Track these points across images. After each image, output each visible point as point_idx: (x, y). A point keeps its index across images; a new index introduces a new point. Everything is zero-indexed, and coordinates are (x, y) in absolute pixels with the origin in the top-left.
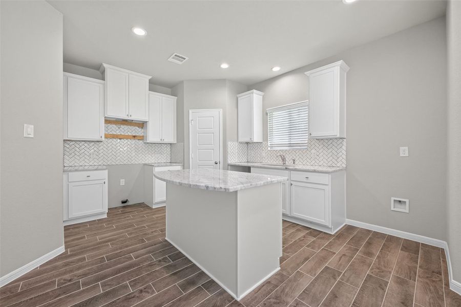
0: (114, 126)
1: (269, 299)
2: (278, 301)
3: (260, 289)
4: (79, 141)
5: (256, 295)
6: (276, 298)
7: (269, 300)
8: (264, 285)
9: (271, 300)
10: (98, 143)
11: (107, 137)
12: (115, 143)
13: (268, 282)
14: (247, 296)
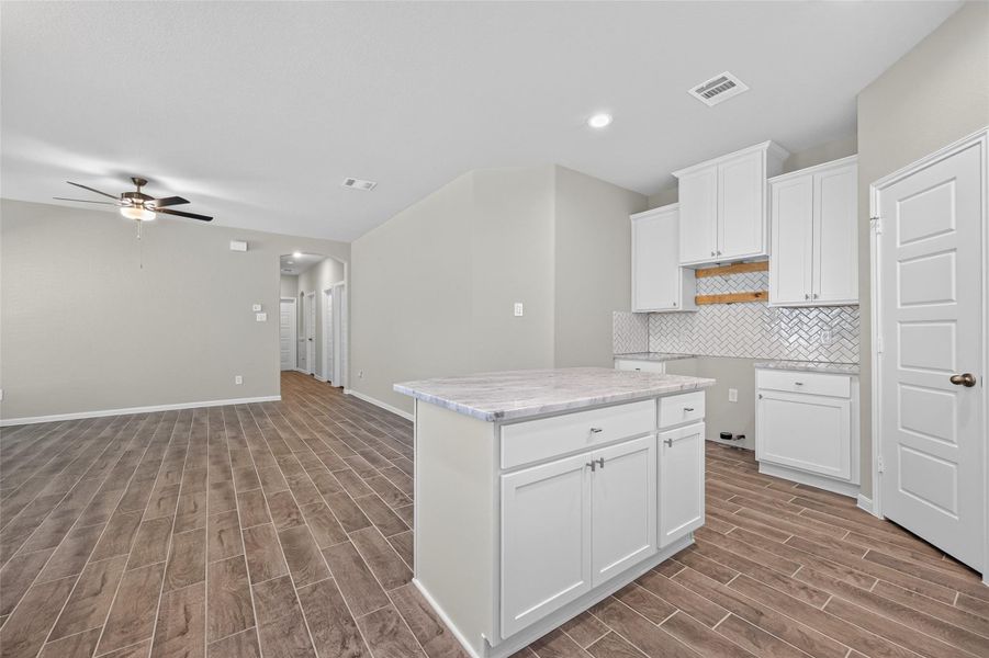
0: (718, 278)
1: (398, 621)
2: (386, 633)
3: (427, 612)
4: (666, 313)
5: (414, 603)
6: (395, 633)
7: (395, 619)
8: (435, 621)
9: (394, 623)
10: (690, 315)
11: (697, 301)
12: (719, 314)
13: (441, 630)
14: (419, 591)
